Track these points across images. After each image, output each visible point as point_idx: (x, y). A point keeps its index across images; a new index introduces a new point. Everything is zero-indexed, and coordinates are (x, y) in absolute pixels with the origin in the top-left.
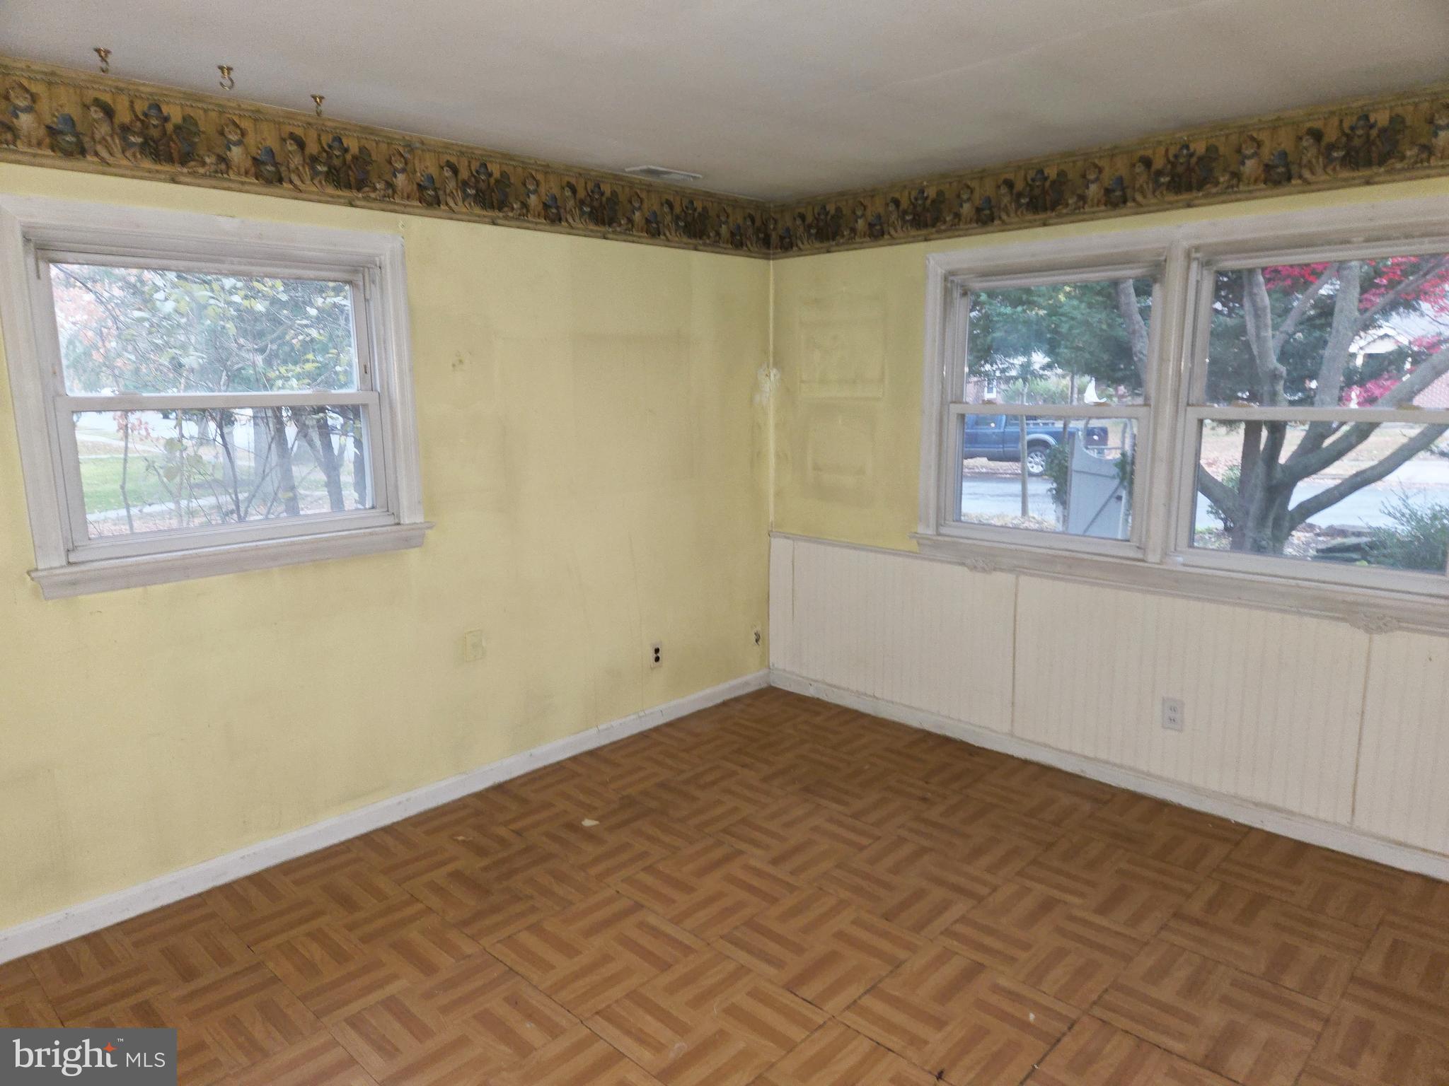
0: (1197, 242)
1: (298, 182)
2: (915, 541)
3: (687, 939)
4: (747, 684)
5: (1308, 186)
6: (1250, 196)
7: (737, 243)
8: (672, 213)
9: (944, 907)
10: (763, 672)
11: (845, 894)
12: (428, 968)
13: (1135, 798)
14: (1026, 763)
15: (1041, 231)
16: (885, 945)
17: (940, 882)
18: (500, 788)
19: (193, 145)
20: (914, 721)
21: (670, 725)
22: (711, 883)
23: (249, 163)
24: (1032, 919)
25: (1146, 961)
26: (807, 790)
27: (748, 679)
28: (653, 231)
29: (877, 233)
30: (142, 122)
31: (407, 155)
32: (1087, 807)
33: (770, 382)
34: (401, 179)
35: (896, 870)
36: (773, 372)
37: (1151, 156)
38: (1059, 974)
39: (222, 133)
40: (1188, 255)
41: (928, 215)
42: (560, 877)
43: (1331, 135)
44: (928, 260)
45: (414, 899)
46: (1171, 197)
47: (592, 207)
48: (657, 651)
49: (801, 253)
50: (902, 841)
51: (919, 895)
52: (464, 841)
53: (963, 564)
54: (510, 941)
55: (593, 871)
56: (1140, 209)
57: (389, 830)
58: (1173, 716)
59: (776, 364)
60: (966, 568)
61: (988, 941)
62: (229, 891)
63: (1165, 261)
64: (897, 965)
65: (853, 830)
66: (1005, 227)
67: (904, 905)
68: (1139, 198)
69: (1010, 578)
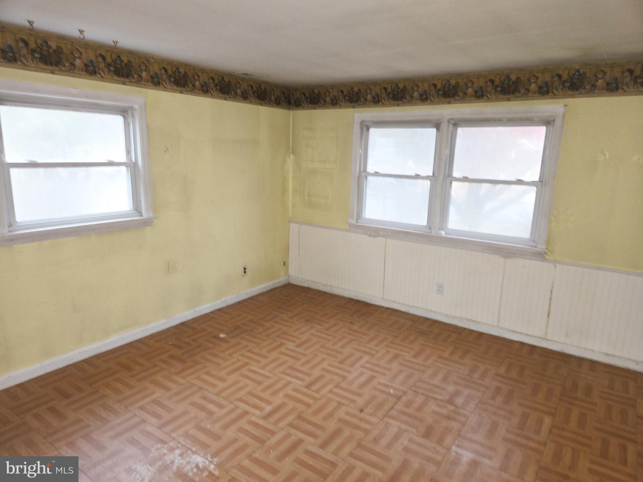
0: (451, 117)
1: (103, 75)
2: (348, 225)
3: (268, 374)
4: (280, 282)
5: (489, 100)
6: (470, 101)
7: (278, 103)
8: (252, 90)
9: (360, 358)
10: (287, 277)
11: (324, 356)
12: (167, 389)
13: (426, 320)
14: (388, 309)
15: (397, 108)
16: (340, 372)
17: (358, 350)
18: (183, 324)
19: (60, 58)
20: (347, 294)
21: (251, 298)
22: (274, 355)
23: (83, 66)
24: (391, 361)
25: (429, 372)
26: (307, 321)
27: (281, 280)
28: (244, 97)
29: (334, 103)
30: (41, 49)
31: (147, 64)
32: (409, 323)
33: (291, 159)
34: (144, 74)
35: (343, 347)
36: (292, 156)
37: (436, 83)
38: (401, 378)
39: (72, 53)
40: (449, 122)
41: (355, 98)
42: (214, 355)
43: (497, 82)
44: (354, 116)
45: (155, 366)
46: (443, 99)
47: (220, 87)
48: (245, 269)
49: (304, 108)
50: (344, 337)
51: (351, 355)
52: (172, 344)
53: (366, 234)
54: (198, 378)
55: (228, 352)
56: (432, 103)
57: (140, 341)
58: (440, 289)
59: (293, 153)
60: (367, 236)
61: (376, 369)
62: (75, 366)
63: (441, 123)
64: (344, 378)
65: (327, 334)
66: (384, 105)
67: (346, 358)
68: (432, 98)
69: (384, 239)
